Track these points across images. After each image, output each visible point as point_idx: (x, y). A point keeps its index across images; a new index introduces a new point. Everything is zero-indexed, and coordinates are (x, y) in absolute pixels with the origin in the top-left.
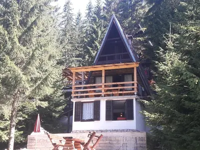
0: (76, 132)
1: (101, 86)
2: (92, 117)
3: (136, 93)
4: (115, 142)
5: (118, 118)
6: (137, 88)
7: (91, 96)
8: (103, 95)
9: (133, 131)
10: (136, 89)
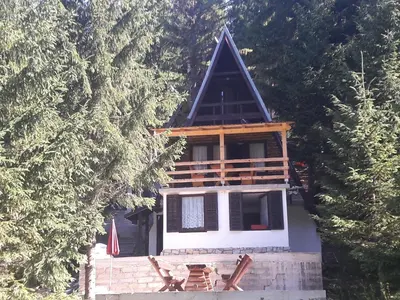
0: (171, 252)
1: (218, 166)
2: (201, 224)
3: (287, 180)
4: (260, 272)
5: (252, 226)
6: (289, 170)
7: (198, 185)
8: (223, 183)
9: (284, 250)
10: (286, 173)
